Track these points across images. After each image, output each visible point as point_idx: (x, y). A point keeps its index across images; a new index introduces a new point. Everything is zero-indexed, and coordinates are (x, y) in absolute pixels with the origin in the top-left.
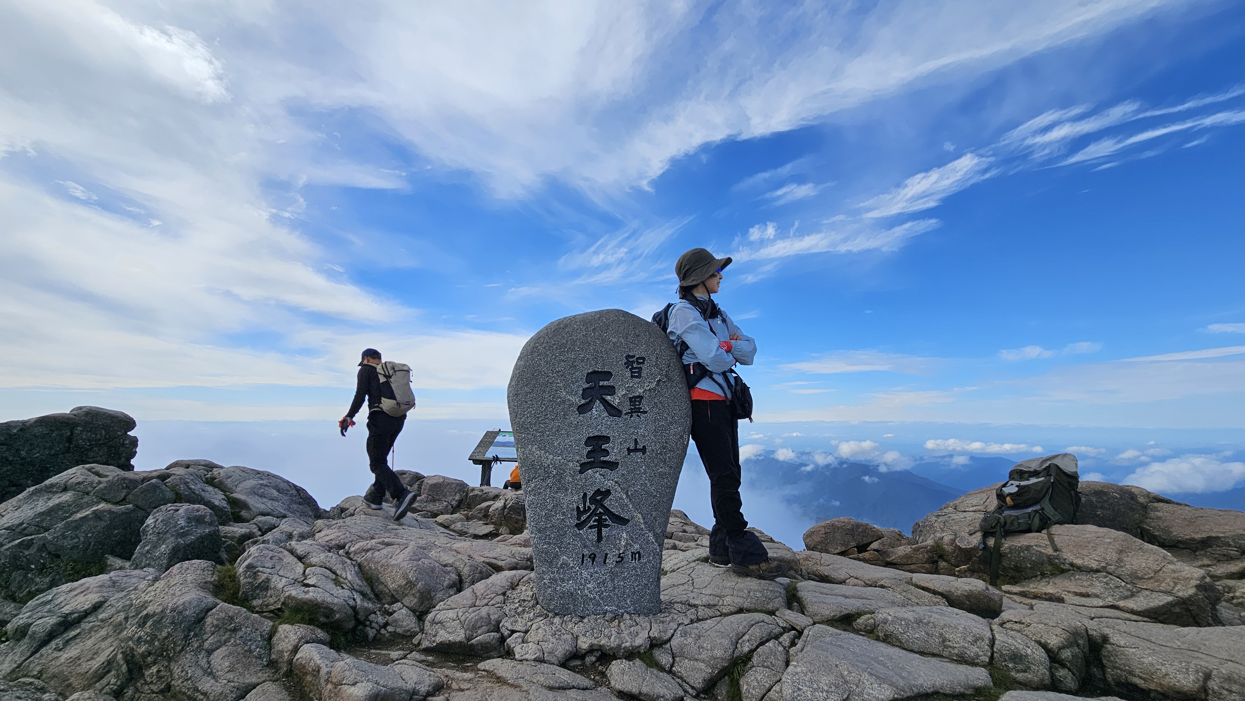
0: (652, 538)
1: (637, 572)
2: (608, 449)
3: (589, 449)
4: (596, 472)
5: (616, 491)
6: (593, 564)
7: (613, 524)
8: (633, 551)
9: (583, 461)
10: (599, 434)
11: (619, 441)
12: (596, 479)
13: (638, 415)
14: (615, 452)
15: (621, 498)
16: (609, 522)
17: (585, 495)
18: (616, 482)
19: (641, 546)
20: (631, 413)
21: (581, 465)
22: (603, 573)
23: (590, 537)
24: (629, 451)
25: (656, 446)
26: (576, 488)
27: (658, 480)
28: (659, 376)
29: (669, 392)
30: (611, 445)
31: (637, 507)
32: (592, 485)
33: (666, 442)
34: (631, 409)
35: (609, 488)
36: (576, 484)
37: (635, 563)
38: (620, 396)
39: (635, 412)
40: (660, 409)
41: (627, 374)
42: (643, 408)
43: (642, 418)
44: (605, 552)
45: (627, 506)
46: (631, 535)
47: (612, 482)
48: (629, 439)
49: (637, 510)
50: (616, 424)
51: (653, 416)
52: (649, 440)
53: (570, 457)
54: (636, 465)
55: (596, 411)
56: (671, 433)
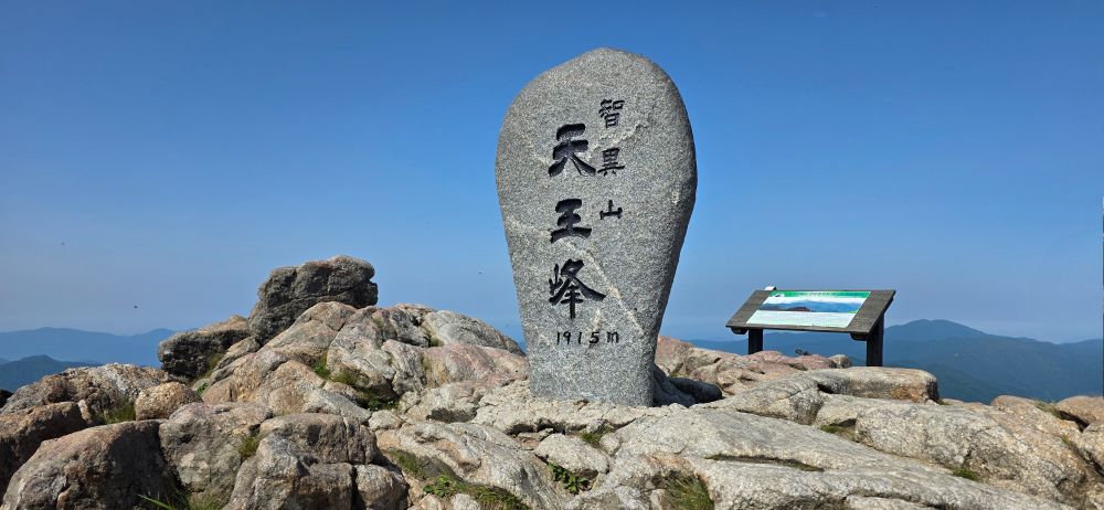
0: (633, 319)
1: (614, 355)
2: (579, 214)
3: (560, 214)
4: (567, 240)
5: (588, 262)
6: (568, 343)
7: (588, 299)
8: (609, 331)
9: (554, 228)
10: (570, 197)
11: (591, 204)
12: (567, 248)
13: (613, 172)
14: (587, 216)
15: (595, 271)
16: (582, 297)
17: (557, 266)
18: (589, 251)
19: (618, 325)
20: (604, 171)
21: (553, 233)
22: (578, 354)
23: (564, 313)
24: (603, 214)
25: (634, 207)
26: (547, 259)
27: (638, 248)
28: (639, 121)
29: (652, 139)
30: (582, 209)
31: (613, 280)
32: (563, 255)
33: (647, 202)
34: (605, 165)
35: (580, 259)
36: (548, 255)
37: (612, 345)
38: (592, 150)
39: (610, 168)
40: (639, 162)
41: (601, 123)
42: (619, 163)
43: (618, 176)
44: (579, 330)
45: (601, 279)
46: (607, 312)
47: (584, 251)
48: (602, 201)
49: (613, 284)
50: (587, 185)
51: (631, 171)
52: (626, 200)
53: (542, 225)
54: (611, 231)
55: (567, 171)
56: (652, 190)
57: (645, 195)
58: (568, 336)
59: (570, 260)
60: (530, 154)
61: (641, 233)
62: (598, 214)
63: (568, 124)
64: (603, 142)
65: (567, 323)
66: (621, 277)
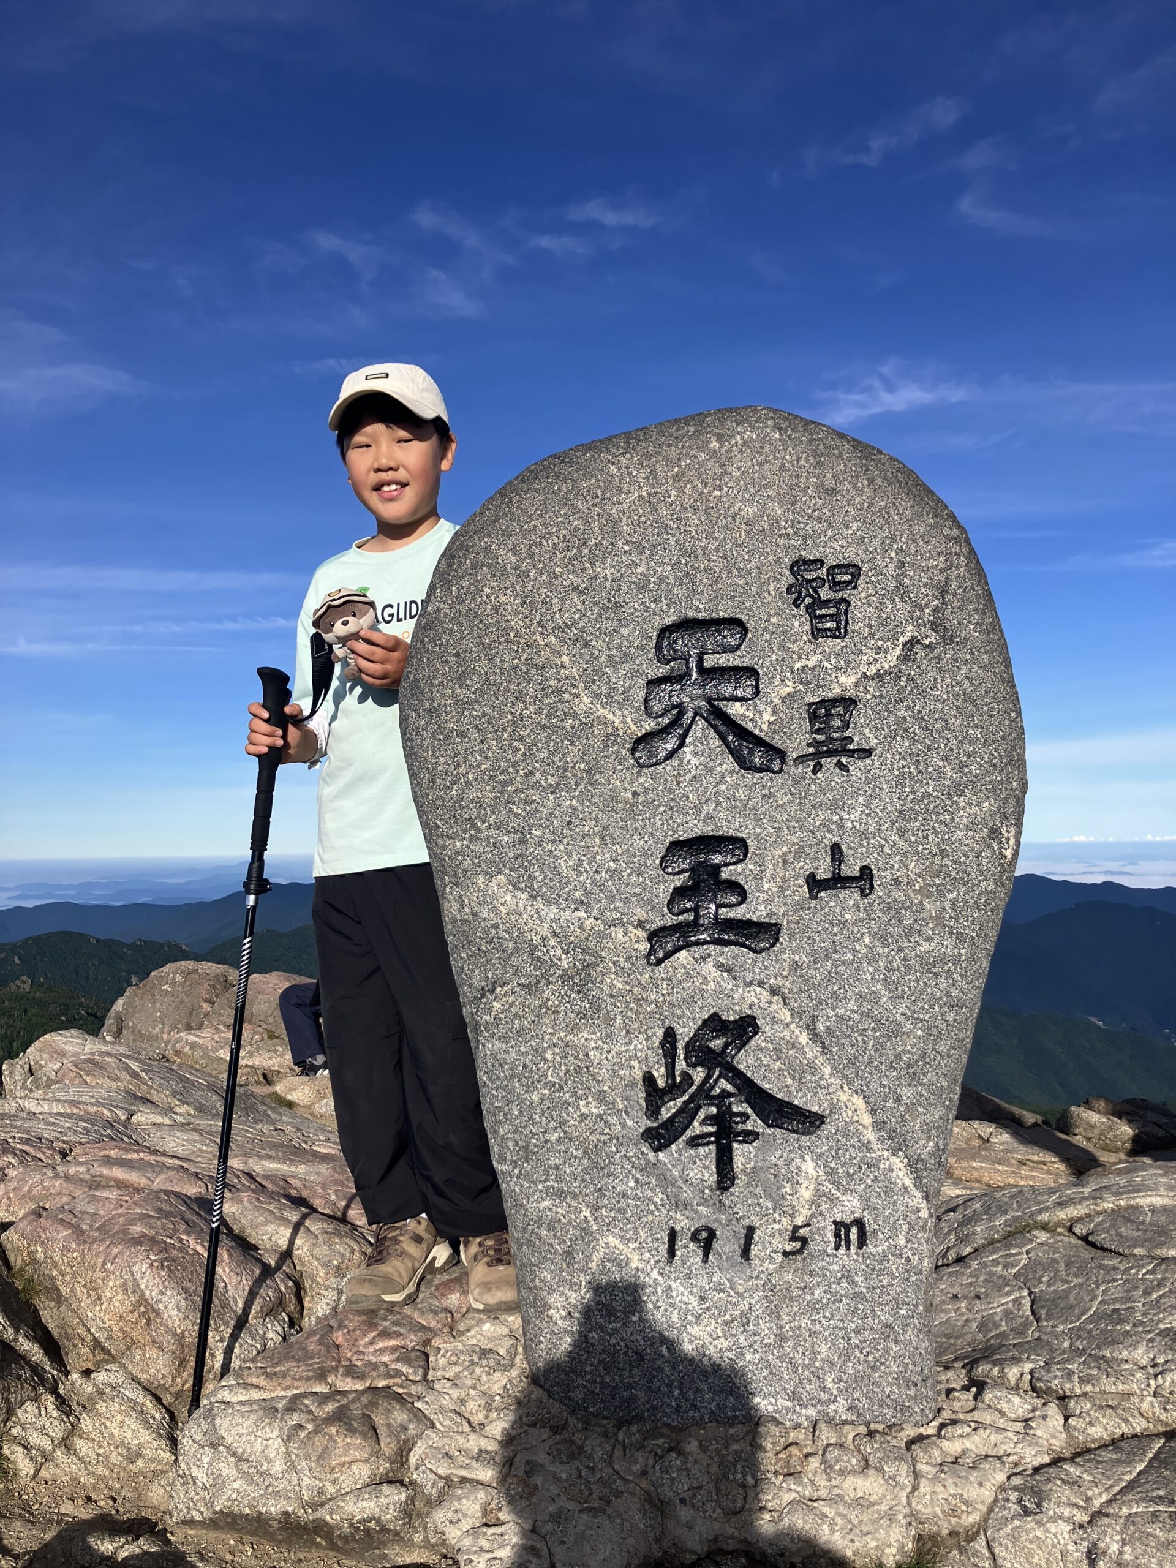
0: (902, 1176)
1: (854, 1284)
2: (741, 880)
3: (678, 881)
4: (703, 959)
5: (774, 1021)
6: (705, 1259)
7: (769, 1131)
8: (838, 1219)
9: (659, 923)
10: (709, 830)
11: (778, 853)
12: (706, 981)
13: (840, 765)
14: (765, 890)
15: (793, 1046)
16: (755, 1123)
17: (670, 1035)
18: (774, 992)
19: (865, 1200)
20: (817, 756)
21: (655, 936)
22: (741, 1289)
23: (692, 1172)
24: (815, 884)
25: (906, 867)
26: (637, 1013)
27: (918, 981)
28: (910, 627)
29: (948, 680)
30: (752, 867)
31: (847, 1072)
32: (691, 1001)
33: (942, 851)
34: (816, 743)
35: (749, 1012)
36: (637, 1001)
37: (848, 1255)
38: (776, 701)
39: (830, 753)
40: (914, 742)
41: (797, 624)
42: (856, 739)
43: (855, 774)
44: (747, 1222)
45: (814, 1069)
46: (833, 1165)
47: (758, 990)
48: (811, 846)
49: (849, 1084)
50: (764, 796)
51: (892, 763)
52: (883, 846)
53: (616, 909)
54: (841, 932)
55: (696, 754)
56: (957, 820)
57: (936, 833)
58: (706, 1239)
59: (715, 1017)
60: (566, 696)
61: (929, 939)
62: (801, 881)
63: (691, 614)
64: (806, 677)
65: (704, 1202)
66: (869, 1063)
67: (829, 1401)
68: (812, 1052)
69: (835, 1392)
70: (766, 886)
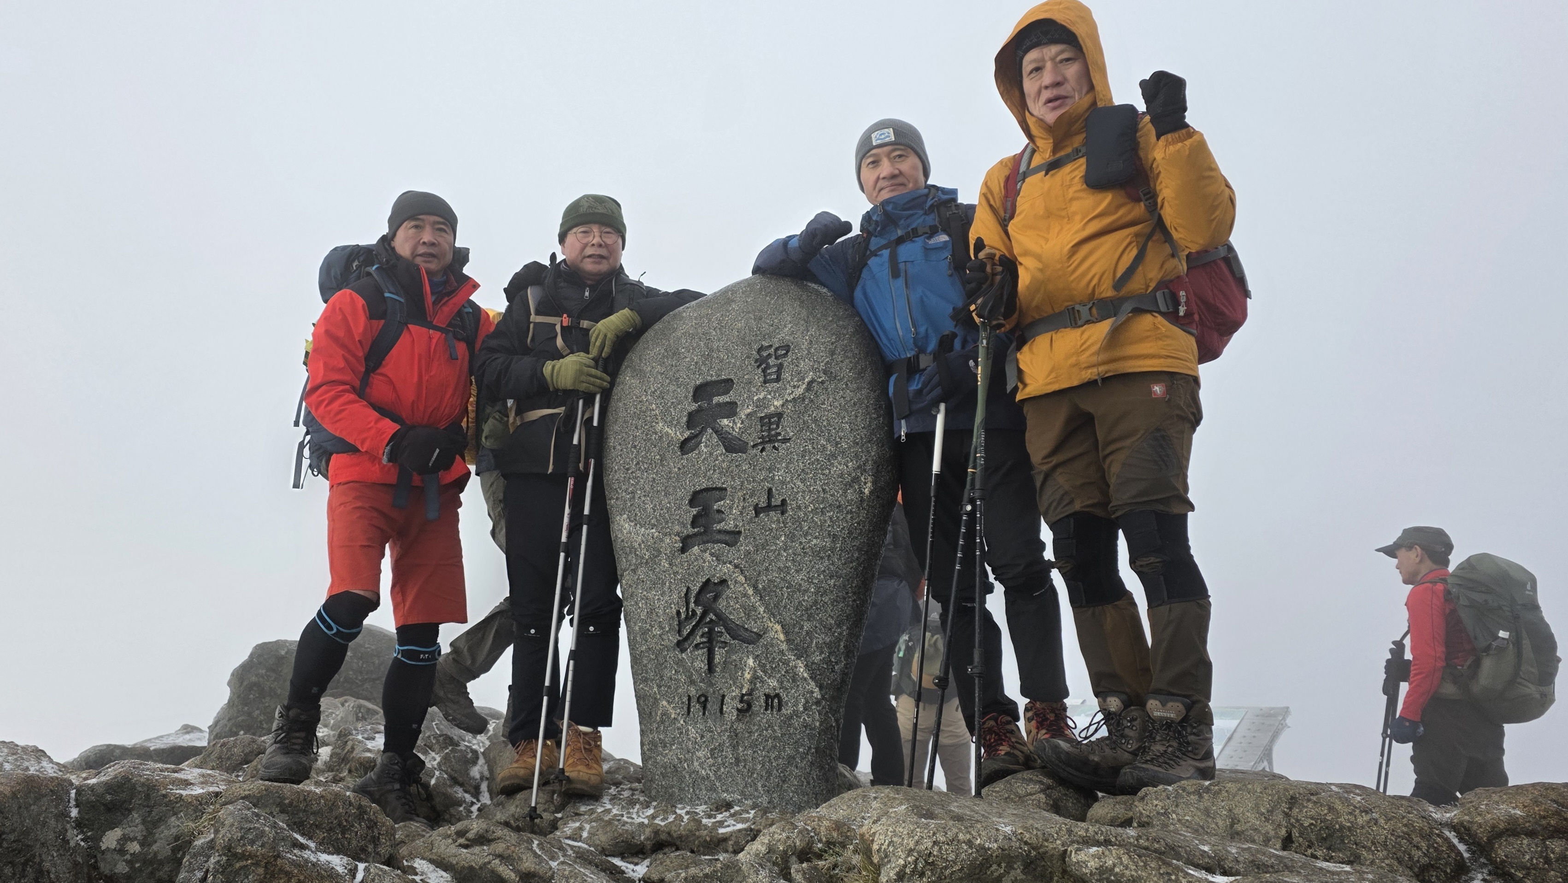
0: (801, 670)
1: (774, 731)
2: (723, 509)
3: (695, 511)
4: (705, 551)
5: (736, 582)
6: (704, 714)
7: (734, 642)
8: (766, 693)
9: (686, 532)
10: (710, 484)
11: (741, 494)
12: (705, 562)
13: (774, 448)
14: (734, 513)
15: (745, 595)
16: (726, 637)
17: (688, 591)
18: (736, 566)
19: (781, 683)
20: (763, 444)
21: (682, 539)
22: (719, 731)
23: (697, 664)
24: (758, 510)
25: (804, 498)
26: (675, 580)
27: (810, 561)
28: (811, 373)
29: (831, 399)
30: (728, 502)
31: (774, 611)
32: (697, 573)
33: (824, 490)
34: (762, 437)
35: (724, 577)
36: (674, 573)
37: (772, 714)
38: (743, 417)
39: (770, 441)
40: (812, 433)
41: (757, 377)
42: (783, 433)
43: (782, 452)
44: (721, 692)
45: (754, 608)
46: (763, 662)
47: (728, 565)
48: (758, 490)
49: (774, 618)
50: (736, 466)
51: (800, 445)
52: (793, 488)
53: (668, 527)
54: (770, 534)
55: (706, 447)
56: (832, 473)
57: (820, 480)
58: (704, 702)
59: (708, 580)
60: (654, 424)
61: (816, 538)
62: (751, 508)
63: (709, 378)
64: (761, 404)
65: (702, 681)
66: (785, 607)
67: (758, 797)
68: (754, 600)
69: (762, 792)
70: (734, 511)
